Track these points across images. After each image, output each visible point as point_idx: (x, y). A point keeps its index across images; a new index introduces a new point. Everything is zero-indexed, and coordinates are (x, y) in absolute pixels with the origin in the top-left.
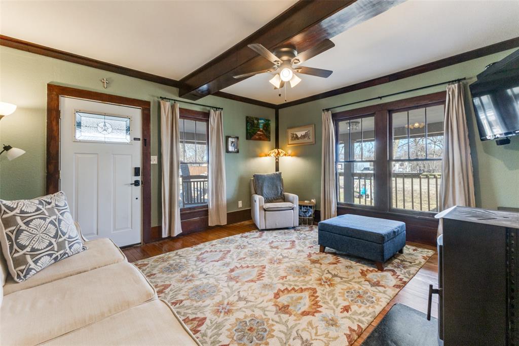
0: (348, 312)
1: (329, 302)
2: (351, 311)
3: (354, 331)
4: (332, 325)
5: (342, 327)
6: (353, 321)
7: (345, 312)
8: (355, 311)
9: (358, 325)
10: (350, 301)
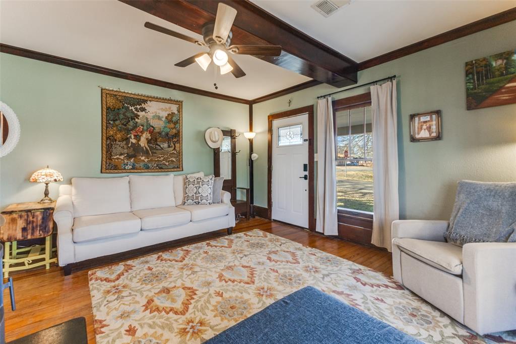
0: (127, 331)
1: (152, 320)
2: (125, 334)
3: (102, 327)
4: (122, 315)
5: (114, 321)
6: (113, 331)
7: (128, 329)
8: (122, 338)
9: (103, 333)
10: (141, 340)
